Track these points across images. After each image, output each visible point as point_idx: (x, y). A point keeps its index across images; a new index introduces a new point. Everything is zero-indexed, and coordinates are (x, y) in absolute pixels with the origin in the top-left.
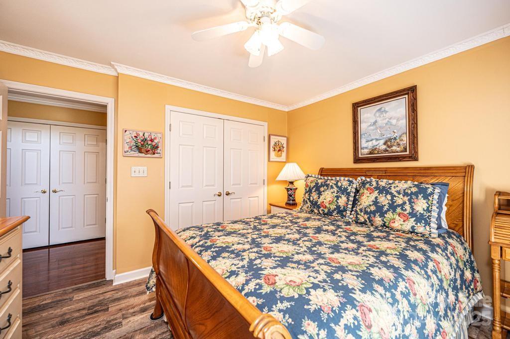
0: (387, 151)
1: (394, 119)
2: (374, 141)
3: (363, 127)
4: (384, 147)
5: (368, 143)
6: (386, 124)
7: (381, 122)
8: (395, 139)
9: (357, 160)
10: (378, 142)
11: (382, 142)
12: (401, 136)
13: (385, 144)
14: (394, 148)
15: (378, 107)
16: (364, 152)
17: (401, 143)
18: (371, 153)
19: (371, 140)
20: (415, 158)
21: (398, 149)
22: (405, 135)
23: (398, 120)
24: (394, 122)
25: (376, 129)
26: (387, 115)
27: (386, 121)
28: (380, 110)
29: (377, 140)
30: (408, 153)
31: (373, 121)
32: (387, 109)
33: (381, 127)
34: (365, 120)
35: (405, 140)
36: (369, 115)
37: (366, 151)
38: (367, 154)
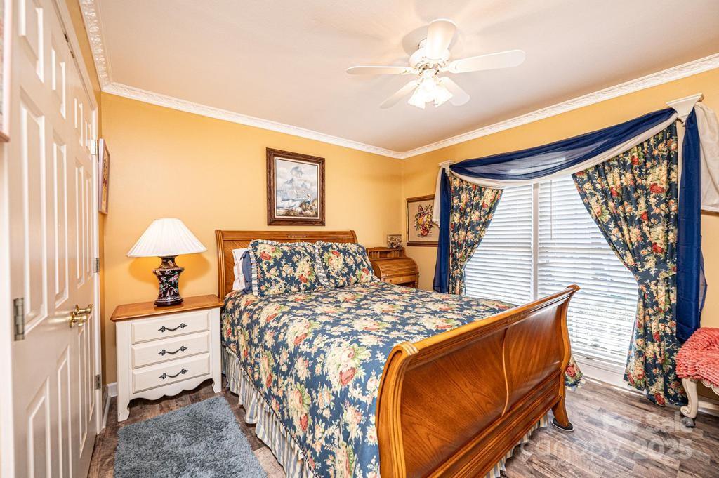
0: (302, 214)
1: (309, 182)
2: (290, 201)
3: (279, 182)
4: (299, 210)
5: (284, 202)
6: (302, 185)
7: (297, 183)
8: (309, 203)
9: (272, 221)
10: (294, 203)
11: (298, 204)
12: (313, 201)
13: (300, 206)
14: (308, 212)
15: (295, 165)
16: (279, 213)
17: (314, 208)
18: (287, 215)
19: (288, 200)
20: (323, 224)
21: (311, 213)
22: (316, 201)
23: (312, 185)
24: (308, 185)
25: (293, 188)
26: (303, 177)
27: (302, 183)
28: (296, 168)
29: (293, 200)
30: (318, 218)
31: (290, 178)
32: (303, 170)
33: (297, 188)
34: (281, 175)
35: (317, 205)
36: (285, 170)
37: (282, 211)
38: (283, 215)
